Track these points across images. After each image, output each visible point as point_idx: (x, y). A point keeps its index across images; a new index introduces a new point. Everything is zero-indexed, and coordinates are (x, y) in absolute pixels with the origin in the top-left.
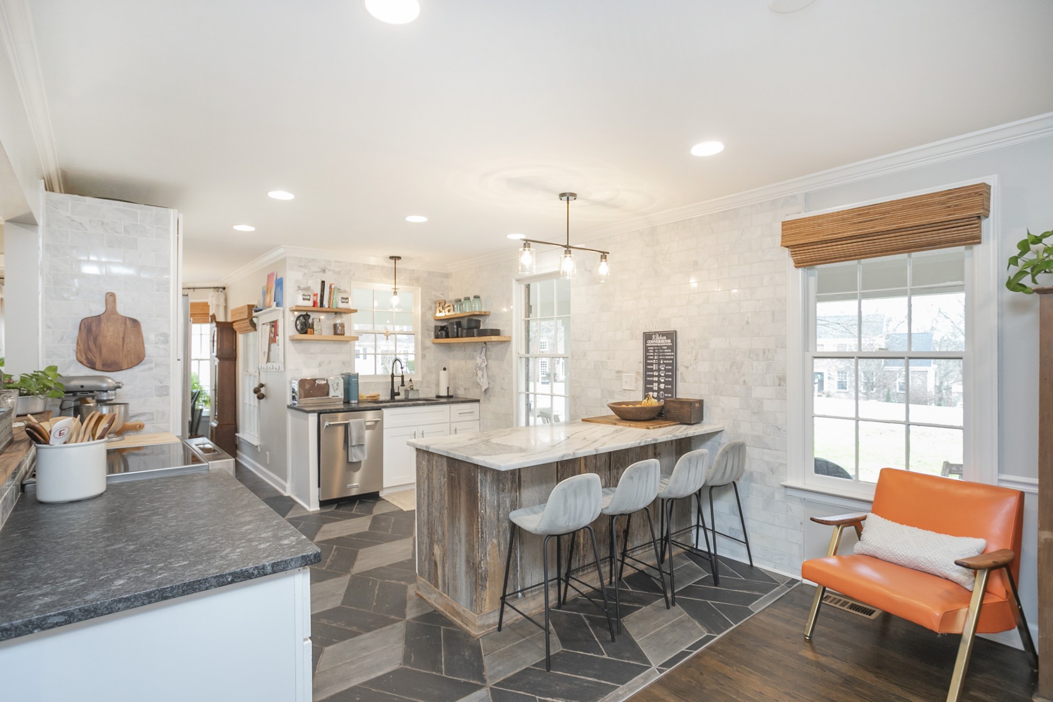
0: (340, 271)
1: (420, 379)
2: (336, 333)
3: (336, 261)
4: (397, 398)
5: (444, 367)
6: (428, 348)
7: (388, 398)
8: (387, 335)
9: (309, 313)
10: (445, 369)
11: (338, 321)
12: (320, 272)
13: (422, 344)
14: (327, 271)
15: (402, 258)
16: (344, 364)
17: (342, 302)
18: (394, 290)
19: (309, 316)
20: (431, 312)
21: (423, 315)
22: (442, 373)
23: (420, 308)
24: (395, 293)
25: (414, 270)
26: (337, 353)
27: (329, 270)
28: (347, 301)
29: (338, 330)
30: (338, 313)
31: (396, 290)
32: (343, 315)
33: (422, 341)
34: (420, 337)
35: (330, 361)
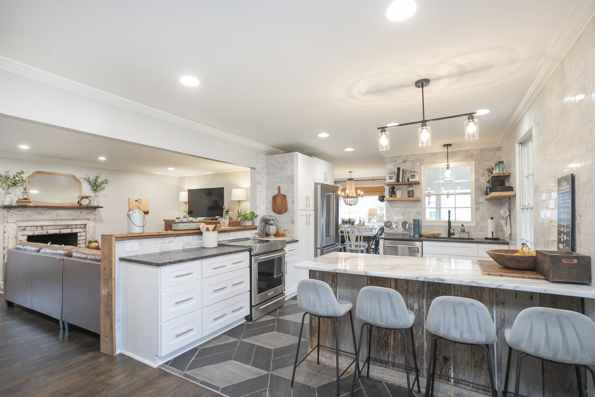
0: (415, 160)
1: (474, 225)
2: (409, 196)
3: (412, 155)
4: (452, 236)
5: (491, 217)
6: (481, 203)
7: (447, 236)
8: (448, 195)
9: (394, 186)
10: (492, 218)
11: (411, 189)
12: (403, 163)
13: (476, 200)
14: (407, 161)
15: (452, 145)
16: (418, 214)
17: (411, 178)
18: (447, 166)
19: (395, 188)
20: (484, 178)
21: (477, 180)
22: (490, 221)
23: (474, 175)
24: (448, 168)
25: (468, 150)
26: (413, 208)
27: (408, 161)
28: (414, 177)
29: (411, 194)
30: (411, 184)
31: (449, 166)
32: (414, 186)
33: (475, 198)
34: (474, 196)
35: (409, 212)
